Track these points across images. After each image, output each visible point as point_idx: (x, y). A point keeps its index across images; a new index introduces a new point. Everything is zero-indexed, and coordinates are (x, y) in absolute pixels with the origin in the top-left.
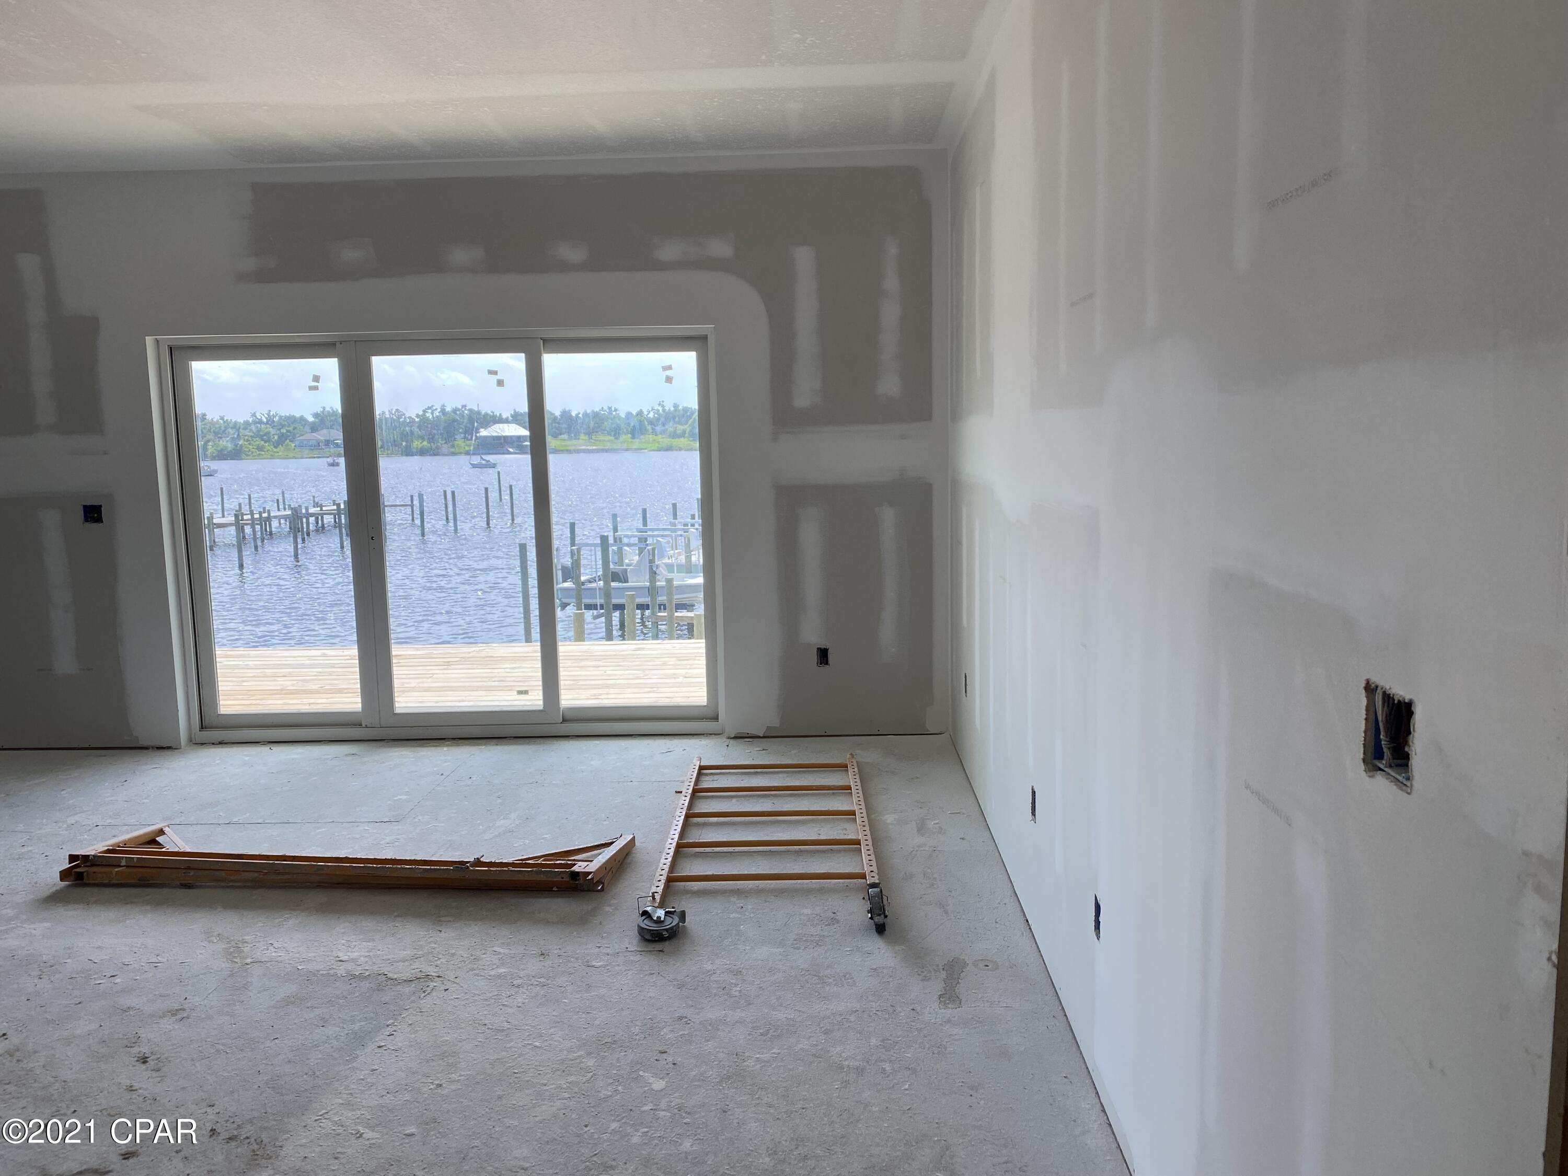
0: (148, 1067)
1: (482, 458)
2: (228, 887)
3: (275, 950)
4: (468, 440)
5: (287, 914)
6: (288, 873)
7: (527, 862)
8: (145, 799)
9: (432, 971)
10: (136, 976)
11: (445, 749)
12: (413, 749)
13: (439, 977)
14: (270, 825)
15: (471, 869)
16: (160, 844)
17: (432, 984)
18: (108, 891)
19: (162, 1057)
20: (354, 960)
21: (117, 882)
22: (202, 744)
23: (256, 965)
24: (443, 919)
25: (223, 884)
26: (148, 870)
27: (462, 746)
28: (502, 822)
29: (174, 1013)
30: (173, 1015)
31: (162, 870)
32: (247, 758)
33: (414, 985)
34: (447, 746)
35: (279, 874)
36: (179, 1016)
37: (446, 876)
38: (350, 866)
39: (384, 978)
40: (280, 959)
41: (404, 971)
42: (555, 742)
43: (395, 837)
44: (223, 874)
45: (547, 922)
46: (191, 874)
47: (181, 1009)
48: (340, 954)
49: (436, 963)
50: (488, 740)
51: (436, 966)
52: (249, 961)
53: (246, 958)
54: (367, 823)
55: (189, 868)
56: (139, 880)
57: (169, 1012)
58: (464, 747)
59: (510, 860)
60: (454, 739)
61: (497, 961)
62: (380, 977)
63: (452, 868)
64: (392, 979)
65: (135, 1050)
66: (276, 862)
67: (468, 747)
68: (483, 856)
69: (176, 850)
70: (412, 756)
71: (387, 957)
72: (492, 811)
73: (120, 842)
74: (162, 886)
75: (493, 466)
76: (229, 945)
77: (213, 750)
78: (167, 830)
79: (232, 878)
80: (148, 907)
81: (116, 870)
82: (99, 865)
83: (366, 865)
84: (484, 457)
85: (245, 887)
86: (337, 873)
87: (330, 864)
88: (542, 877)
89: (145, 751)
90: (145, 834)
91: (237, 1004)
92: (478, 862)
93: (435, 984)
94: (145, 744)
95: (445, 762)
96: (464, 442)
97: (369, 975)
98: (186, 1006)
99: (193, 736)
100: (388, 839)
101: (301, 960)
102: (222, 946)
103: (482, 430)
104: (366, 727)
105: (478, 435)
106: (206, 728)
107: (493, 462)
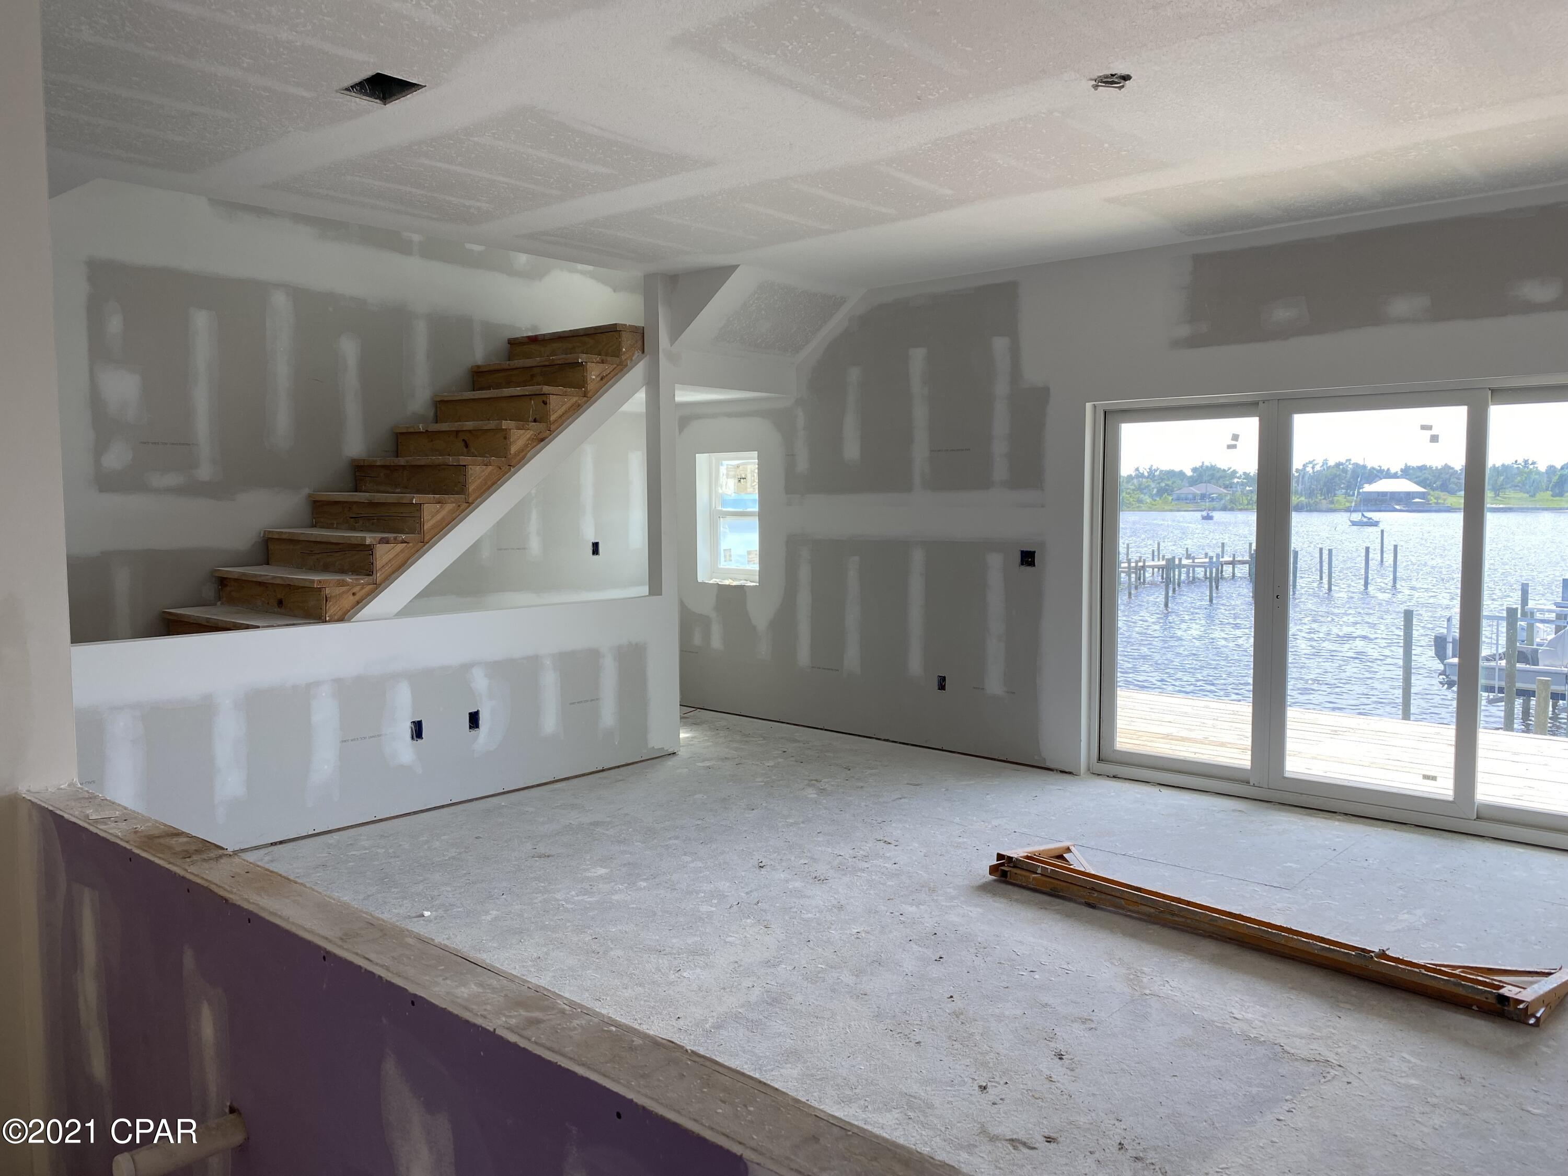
0: (1063, 1064)
1: (1363, 515)
2: (1126, 916)
3: (1172, 989)
4: (1349, 496)
5: (1181, 956)
6: (1182, 917)
7: (1443, 969)
8: (1053, 816)
9: (1332, 1058)
10: (1052, 977)
11: (1337, 823)
12: (1300, 816)
13: (1340, 1066)
14: (1161, 865)
15: (1376, 959)
16: (1067, 861)
17: (1333, 1072)
18: (1026, 893)
19: (1075, 1059)
20: (1249, 1022)
21: (1033, 887)
22: (1099, 775)
23: (1155, 998)
24: (1342, 1005)
25: (1121, 911)
26: (1059, 882)
27: (1356, 823)
28: (1406, 916)
29: (1084, 1021)
30: (1083, 1023)
31: (1071, 885)
32: (1139, 796)
33: (1312, 1066)
34: (1339, 820)
35: (1173, 915)
36: (1087, 1026)
37: (1346, 960)
38: (1243, 924)
39: (1280, 1049)
40: (1176, 998)
41: (1301, 1048)
42: (1466, 840)
43: (1285, 905)
44: (1123, 902)
45: (1466, 1043)
46: (1095, 895)
47: (1089, 1020)
48: (1234, 1011)
49: (1336, 1050)
50: (1385, 823)
51: (1337, 1054)
52: (1148, 992)
53: (1145, 988)
54: (1256, 884)
55: (1093, 889)
56: (1051, 890)
57: (1080, 1019)
58: (1357, 825)
59: (1421, 962)
60: (1346, 814)
61: (1407, 1069)
62: (1276, 1047)
63: (1354, 953)
64: (1289, 1053)
65: (1052, 1045)
66: (1172, 903)
67: (1361, 826)
68: (1389, 949)
69: (1083, 869)
70: (1301, 824)
71: (1283, 1028)
72: (1394, 902)
73: (1036, 852)
74: (1069, 900)
75: (1376, 524)
76: (1129, 972)
77: (1107, 782)
78: (1072, 848)
79: (1130, 907)
80: (1058, 917)
81: (1033, 876)
82: (1020, 868)
83: (1261, 927)
84: (1366, 514)
85: (1140, 919)
86: (1231, 928)
87: (1224, 917)
88: (1460, 991)
89: (1051, 772)
90: (1055, 849)
91: (1138, 1030)
92: (1383, 955)
93: (1337, 1073)
94: (1052, 766)
95: (1338, 837)
96: (1345, 498)
97: (1264, 1041)
98: (1094, 1018)
99: (1091, 766)
100: (1279, 905)
101: (1196, 1006)
102: (1123, 971)
103: (1366, 485)
104: (1254, 785)
105: (1361, 491)
106: (1102, 760)
107: (1375, 520)
